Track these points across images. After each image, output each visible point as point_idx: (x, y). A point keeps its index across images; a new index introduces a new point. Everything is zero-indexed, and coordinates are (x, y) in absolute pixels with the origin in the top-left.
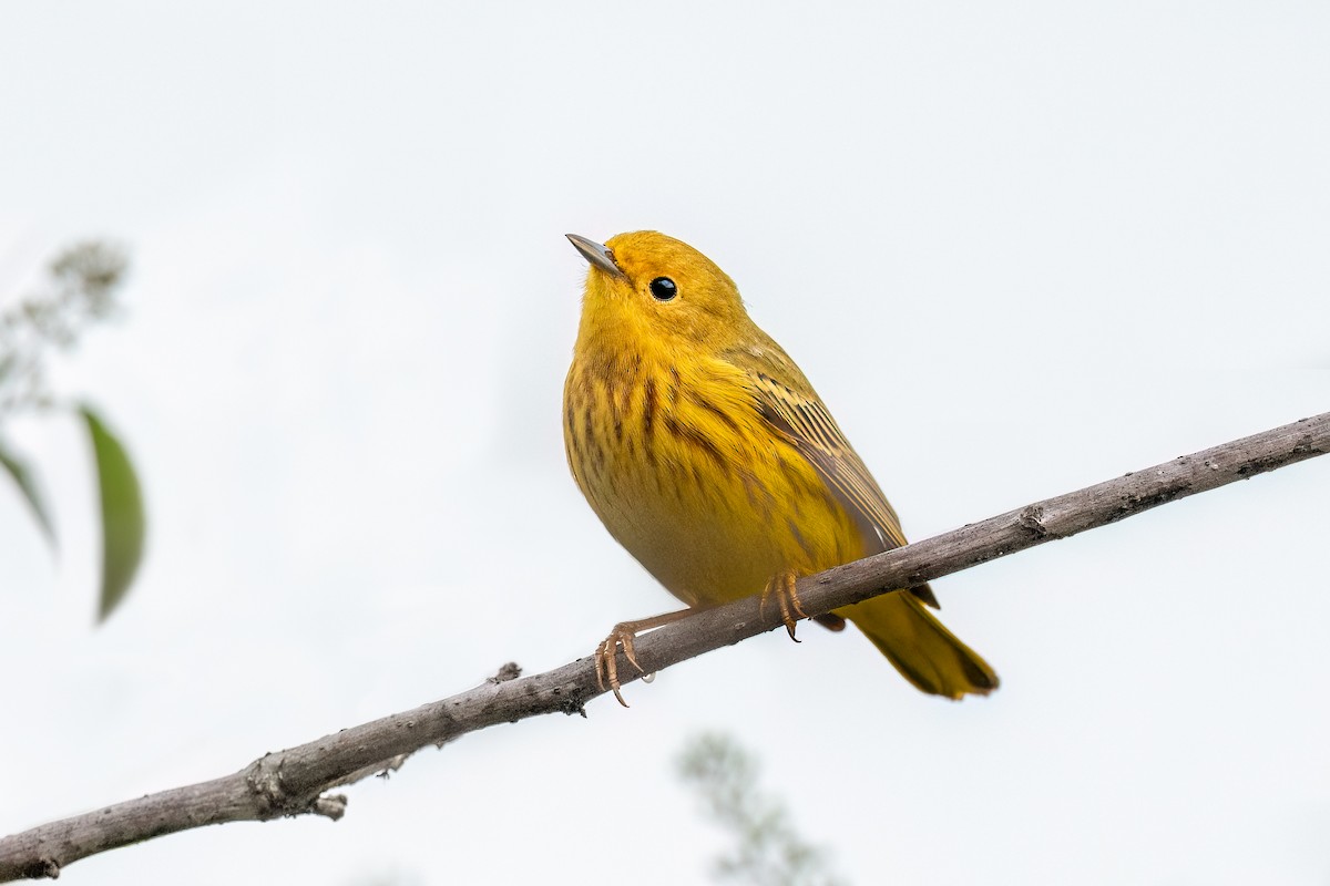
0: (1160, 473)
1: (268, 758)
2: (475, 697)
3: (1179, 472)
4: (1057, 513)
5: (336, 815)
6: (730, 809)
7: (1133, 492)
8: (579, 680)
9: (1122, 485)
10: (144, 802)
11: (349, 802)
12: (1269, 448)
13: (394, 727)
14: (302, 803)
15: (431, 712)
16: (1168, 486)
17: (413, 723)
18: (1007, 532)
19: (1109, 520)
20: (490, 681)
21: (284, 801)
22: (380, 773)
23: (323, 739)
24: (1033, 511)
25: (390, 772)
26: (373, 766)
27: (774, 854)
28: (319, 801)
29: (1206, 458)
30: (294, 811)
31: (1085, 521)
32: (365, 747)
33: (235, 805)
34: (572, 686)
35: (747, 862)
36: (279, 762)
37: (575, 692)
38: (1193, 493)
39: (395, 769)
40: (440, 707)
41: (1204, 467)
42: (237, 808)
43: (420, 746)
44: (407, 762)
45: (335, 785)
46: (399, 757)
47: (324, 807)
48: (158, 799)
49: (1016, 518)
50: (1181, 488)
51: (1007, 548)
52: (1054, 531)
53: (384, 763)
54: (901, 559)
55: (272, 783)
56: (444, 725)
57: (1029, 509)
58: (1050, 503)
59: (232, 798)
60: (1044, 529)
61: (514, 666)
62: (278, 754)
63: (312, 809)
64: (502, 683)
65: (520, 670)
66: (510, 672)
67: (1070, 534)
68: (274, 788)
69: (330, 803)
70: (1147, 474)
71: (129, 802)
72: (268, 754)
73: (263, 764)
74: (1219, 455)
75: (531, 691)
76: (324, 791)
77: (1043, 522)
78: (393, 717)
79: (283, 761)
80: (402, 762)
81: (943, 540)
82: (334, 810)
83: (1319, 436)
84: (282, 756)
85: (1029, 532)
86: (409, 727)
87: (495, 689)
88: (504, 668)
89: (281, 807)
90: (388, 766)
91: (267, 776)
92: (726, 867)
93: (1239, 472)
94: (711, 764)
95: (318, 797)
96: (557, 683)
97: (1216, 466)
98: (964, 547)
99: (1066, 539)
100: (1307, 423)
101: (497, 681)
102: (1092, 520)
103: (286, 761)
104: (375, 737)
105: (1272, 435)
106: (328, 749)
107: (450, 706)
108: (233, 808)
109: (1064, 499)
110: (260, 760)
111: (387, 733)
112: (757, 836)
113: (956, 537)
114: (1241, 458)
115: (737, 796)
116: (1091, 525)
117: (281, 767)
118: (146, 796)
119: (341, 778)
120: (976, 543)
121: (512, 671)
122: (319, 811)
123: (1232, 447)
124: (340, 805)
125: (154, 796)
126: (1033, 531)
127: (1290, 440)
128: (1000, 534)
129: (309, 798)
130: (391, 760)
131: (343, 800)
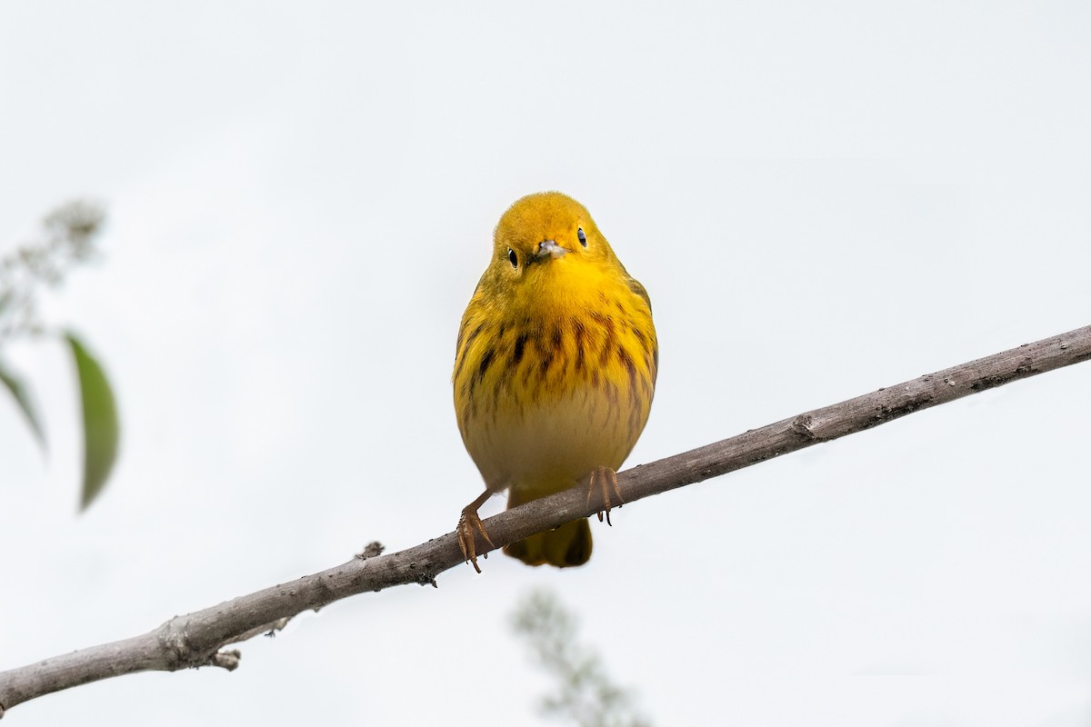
0: (907, 388)
1: (176, 621)
2: (345, 570)
3: (923, 387)
4: (823, 420)
5: (232, 667)
6: (554, 658)
7: (885, 404)
8: (430, 556)
9: (876, 397)
10: (74, 656)
11: (242, 656)
12: (997, 368)
13: (279, 596)
14: (204, 657)
15: (309, 583)
16: (914, 399)
17: (294, 592)
18: (783, 436)
19: (866, 427)
20: (358, 557)
21: (190, 656)
22: (268, 632)
23: (221, 604)
24: (803, 420)
25: (276, 631)
26: (262, 627)
27: (589, 695)
28: (218, 656)
29: (944, 376)
30: (197, 664)
31: (846, 427)
32: (256, 611)
33: (149, 659)
34: (425, 562)
35: (568, 701)
36: (185, 624)
37: (428, 567)
38: (934, 405)
39: (280, 629)
40: (317, 579)
41: (944, 384)
42: (150, 661)
43: (300, 610)
44: (289, 624)
45: (230, 643)
46: (283, 620)
47: (222, 660)
48: (85, 654)
49: (789, 425)
50: (926, 401)
51: (782, 449)
52: (821, 436)
53: (271, 624)
54: (694, 458)
55: (179, 641)
56: (320, 593)
57: (800, 417)
58: (818, 413)
59: (146, 653)
60: (812, 434)
61: (377, 544)
62: (184, 617)
63: (211, 662)
64: (368, 559)
65: (383, 548)
66: (374, 550)
67: (833, 438)
68: (180, 645)
69: (226, 657)
70: (897, 389)
71: (61, 656)
72: (176, 617)
73: (171, 625)
74: (956, 374)
75: (391, 565)
76: (221, 647)
77: (811, 428)
78: (278, 586)
79: (188, 623)
80: (285, 623)
81: (730, 442)
82: (230, 663)
83: (1038, 359)
84: (187, 618)
85: (799, 436)
86: (291, 595)
87: (362, 564)
88: (369, 546)
89: (186, 660)
90: (273, 628)
91: (175, 635)
92: (550, 706)
93: (972, 388)
94: (539, 621)
95: (216, 652)
96: (413, 559)
97: (953, 383)
98: (747, 448)
99: (831, 442)
100: (1028, 348)
101: (363, 557)
102: (851, 427)
103: (191, 623)
104: (264, 602)
105: (1000, 357)
106: (225, 612)
107: (325, 578)
108: (147, 661)
109: (829, 410)
110: (169, 621)
111: (273, 600)
112: (576, 680)
113: (740, 440)
114: (974, 376)
115: (560, 647)
116: (850, 431)
117: (186, 628)
118: (76, 651)
119: (236, 637)
120: (757, 445)
121: (375, 549)
122: (217, 663)
123: (966, 367)
124: (234, 659)
125: (82, 651)
126: (803, 435)
127: (1014, 362)
128: (776, 438)
129: (209, 653)
130: (276, 622)
131: (237, 655)
